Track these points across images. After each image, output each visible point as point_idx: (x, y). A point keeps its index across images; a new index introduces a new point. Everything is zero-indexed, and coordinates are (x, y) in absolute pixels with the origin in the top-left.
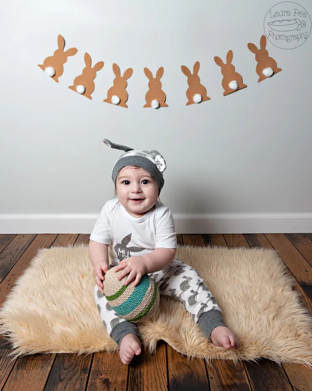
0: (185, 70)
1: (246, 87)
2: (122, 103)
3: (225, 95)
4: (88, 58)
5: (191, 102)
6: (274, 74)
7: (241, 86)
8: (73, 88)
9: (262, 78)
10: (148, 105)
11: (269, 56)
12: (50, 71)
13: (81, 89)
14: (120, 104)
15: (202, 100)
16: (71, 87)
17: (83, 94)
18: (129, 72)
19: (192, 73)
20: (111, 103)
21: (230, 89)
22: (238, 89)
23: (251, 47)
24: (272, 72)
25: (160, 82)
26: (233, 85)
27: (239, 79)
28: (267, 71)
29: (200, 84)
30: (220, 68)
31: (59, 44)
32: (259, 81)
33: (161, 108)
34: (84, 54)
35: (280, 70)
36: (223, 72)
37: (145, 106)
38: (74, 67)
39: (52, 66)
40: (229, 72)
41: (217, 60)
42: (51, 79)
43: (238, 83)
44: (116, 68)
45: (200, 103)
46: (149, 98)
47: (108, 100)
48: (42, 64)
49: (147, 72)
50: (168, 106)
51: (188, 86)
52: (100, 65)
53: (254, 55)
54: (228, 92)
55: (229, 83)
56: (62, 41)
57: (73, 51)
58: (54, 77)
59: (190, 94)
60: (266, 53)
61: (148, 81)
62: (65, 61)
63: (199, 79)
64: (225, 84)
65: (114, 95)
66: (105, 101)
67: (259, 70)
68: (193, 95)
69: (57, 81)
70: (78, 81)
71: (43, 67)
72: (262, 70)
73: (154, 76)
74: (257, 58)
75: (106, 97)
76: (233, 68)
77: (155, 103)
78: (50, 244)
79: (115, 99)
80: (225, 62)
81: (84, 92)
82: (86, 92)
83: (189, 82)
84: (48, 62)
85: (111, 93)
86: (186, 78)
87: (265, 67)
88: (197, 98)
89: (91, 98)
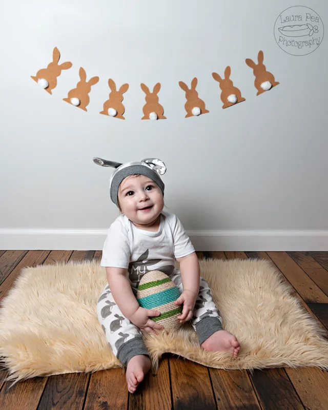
0: (182, 85)
1: (245, 100)
3: (224, 107)
4: (82, 73)
5: (190, 114)
6: (272, 87)
7: (239, 100)
8: (68, 100)
9: (261, 91)
10: (146, 117)
11: (267, 70)
12: (43, 83)
13: (75, 101)
14: (118, 115)
15: (201, 113)
16: (65, 100)
17: (78, 106)
18: (125, 87)
20: (108, 114)
21: (229, 102)
22: (237, 102)
23: (249, 62)
24: (270, 86)
25: (157, 96)
26: (232, 98)
27: (237, 92)
28: (265, 85)
29: (198, 98)
30: (218, 83)
31: (54, 57)
32: (258, 94)
33: (159, 120)
34: (79, 68)
35: (278, 83)
36: (221, 87)
37: (143, 118)
38: (68, 80)
39: (45, 78)
40: (227, 86)
41: (215, 76)
42: (45, 90)
43: (236, 96)
44: (111, 83)
45: (199, 115)
46: (146, 111)
47: (105, 112)
48: (35, 75)
49: (144, 87)
50: (166, 118)
51: (186, 100)
52: (95, 80)
53: (252, 70)
54: (227, 105)
55: (227, 97)
56: (57, 54)
57: (68, 65)
58: (48, 89)
59: (188, 108)
60: (264, 67)
61: (145, 95)
62: (59, 74)
63: (197, 94)
64: (224, 98)
65: (110, 107)
66: (101, 113)
67: (257, 84)
68: (192, 108)
69: (51, 93)
70: (72, 94)
71: (36, 79)
72: (260, 83)
74: (255, 73)
75: (102, 110)
76: (231, 82)
77: (153, 115)
78: (42, 260)
79: (112, 112)
80: (223, 77)
81: (79, 105)
82: (81, 104)
83: (187, 96)
84: (41, 74)
85: (107, 106)
86: (185, 92)
87: (264, 81)
88: (196, 110)
89: (86, 110)
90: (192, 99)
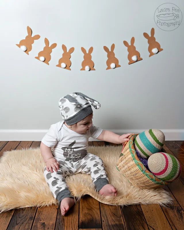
0: (106, 48)
1: (142, 59)
2: (67, 67)
3: (129, 64)
4: (47, 41)
5: (109, 68)
7: (139, 59)
8: (38, 58)
9: (152, 54)
10: (83, 69)
13: (42, 58)
15: (116, 67)
16: (36, 58)
18: (72, 50)
19: (110, 50)
20: (61, 67)
21: (132, 60)
22: (137, 61)
23: (145, 35)
24: (157, 51)
25: (91, 55)
26: (134, 58)
27: (138, 54)
28: (155, 50)
29: (115, 57)
31: (28, 32)
32: (150, 56)
33: (91, 71)
35: (162, 50)
37: (81, 70)
39: (24, 45)
40: (132, 50)
41: (125, 43)
43: (137, 57)
44: (64, 47)
45: (114, 68)
47: (59, 66)
49: (83, 50)
50: (95, 70)
52: (54, 45)
54: (131, 62)
55: (132, 57)
56: (30, 31)
57: (38, 37)
58: (26, 52)
60: (154, 39)
61: (83, 55)
63: (114, 54)
64: (130, 57)
66: (57, 66)
67: (150, 50)
68: (110, 64)
69: (28, 54)
71: (19, 46)
72: (152, 49)
73: (87, 52)
74: (149, 42)
77: (87, 68)
79: (63, 65)
80: (130, 44)
81: (45, 61)
83: (108, 56)
84: (22, 43)
87: (154, 48)
88: (113, 65)
89: (48, 64)
90: (111, 58)
